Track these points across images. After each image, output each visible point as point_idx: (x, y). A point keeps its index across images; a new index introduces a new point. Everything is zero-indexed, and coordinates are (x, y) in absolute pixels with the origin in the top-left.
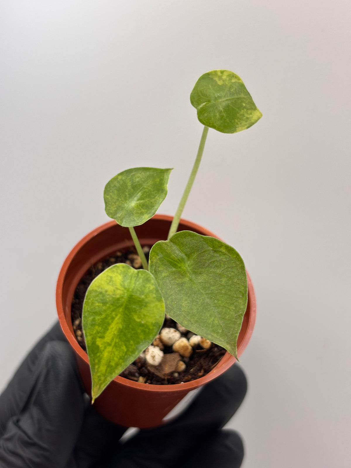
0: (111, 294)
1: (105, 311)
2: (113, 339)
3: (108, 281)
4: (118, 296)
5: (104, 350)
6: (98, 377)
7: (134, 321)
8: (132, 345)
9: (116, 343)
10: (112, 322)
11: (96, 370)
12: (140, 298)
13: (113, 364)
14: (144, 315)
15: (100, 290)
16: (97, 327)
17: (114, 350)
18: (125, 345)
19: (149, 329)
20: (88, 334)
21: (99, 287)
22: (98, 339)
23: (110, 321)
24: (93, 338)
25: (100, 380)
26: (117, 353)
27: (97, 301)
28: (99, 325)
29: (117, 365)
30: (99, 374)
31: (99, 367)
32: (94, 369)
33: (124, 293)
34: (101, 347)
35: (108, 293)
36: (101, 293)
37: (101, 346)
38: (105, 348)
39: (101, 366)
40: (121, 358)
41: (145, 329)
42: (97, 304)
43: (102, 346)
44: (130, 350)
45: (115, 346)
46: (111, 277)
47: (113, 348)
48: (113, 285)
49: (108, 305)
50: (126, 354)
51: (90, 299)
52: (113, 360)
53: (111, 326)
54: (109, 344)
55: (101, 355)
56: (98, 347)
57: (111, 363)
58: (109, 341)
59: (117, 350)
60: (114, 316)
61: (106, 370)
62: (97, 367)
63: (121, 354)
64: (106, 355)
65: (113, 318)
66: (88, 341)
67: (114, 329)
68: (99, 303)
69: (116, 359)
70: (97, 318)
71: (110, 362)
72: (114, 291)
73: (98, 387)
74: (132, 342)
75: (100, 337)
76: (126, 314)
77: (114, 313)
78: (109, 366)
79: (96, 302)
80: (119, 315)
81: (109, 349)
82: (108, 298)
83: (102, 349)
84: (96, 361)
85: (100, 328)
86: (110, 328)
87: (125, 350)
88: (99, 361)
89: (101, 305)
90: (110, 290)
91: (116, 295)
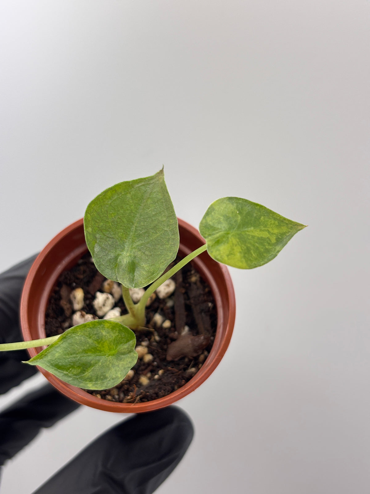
0: (239, 247)
1: (254, 246)
2: (263, 231)
3: (232, 256)
4: (238, 240)
5: (275, 234)
7: (241, 219)
9: (264, 227)
10: (255, 236)
12: (225, 222)
14: (232, 213)
15: (243, 260)
17: (269, 226)
21: (242, 262)
23: (256, 238)
26: (269, 223)
28: (264, 246)
35: (241, 250)
36: (244, 257)
37: (274, 238)
38: (273, 234)
40: (269, 218)
41: (241, 209)
42: (254, 255)
45: (266, 226)
46: (228, 256)
47: (268, 228)
48: (233, 249)
50: (265, 216)
53: (258, 235)
54: (269, 232)
55: (279, 234)
56: (277, 239)
59: (267, 224)
60: (251, 237)
61: (284, 226)
62: (287, 234)
63: (267, 219)
64: (276, 231)
67: (257, 233)
68: (252, 254)
69: (272, 222)
70: (262, 249)
71: (277, 226)
72: (236, 245)
76: (242, 227)
78: (280, 225)
80: (247, 233)
81: (271, 230)
82: (244, 248)
85: (265, 244)
86: (260, 236)
88: (283, 234)
89: (252, 251)
90: (237, 249)
91: (238, 242)
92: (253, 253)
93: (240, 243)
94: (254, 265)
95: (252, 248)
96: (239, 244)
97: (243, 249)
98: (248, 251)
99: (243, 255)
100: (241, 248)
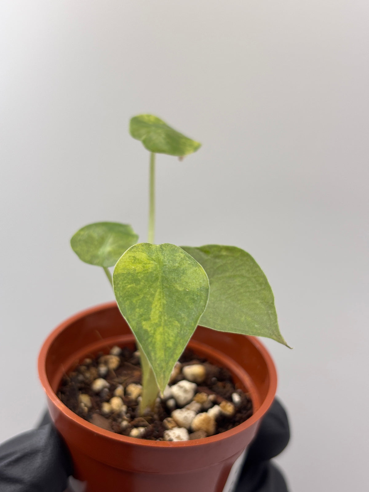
0: (140, 270)
1: (141, 290)
2: (160, 317)
3: (133, 261)
4: (150, 270)
5: (154, 333)
6: (159, 365)
7: (177, 291)
8: (184, 318)
9: (165, 321)
10: (153, 300)
11: (154, 358)
12: (174, 266)
13: (170, 345)
14: (187, 283)
16: (137, 310)
17: (166, 329)
18: (177, 320)
19: (197, 296)
20: (130, 320)
21: (124, 269)
22: (144, 323)
23: (151, 299)
24: (137, 324)
25: (162, 368)
26: (170, 332)
28: (140, 307)
29: (175, 344)
30: (158, 362)
31: (155, 354)
32: (151, 357)
34: (151, 331)
35: (137, 271)
36: (129, 274)
37: (149, 329)
38: (155, 330)
39: (158, 352)
40: (177, 336)
42: (129, 286)
43: (151, 329)
44: (185, 323)
45: (166, 325)
46: (134, 257)
47: (164, 327)
48: (140, 263)
49: (142, 283)
50: (181, 330)
51: (118, 284)
52: (169, 340)
53: (154, 305)
54: (158, 325)
55: (154, 340)
56: (146, 331)
57: (168, 345)
58: (157, 321)
59: (169, 328)
60: (153, 292)
61: (165, 355)
62: (152, 354)
63: (176, 331)
64: (158, 337)
65: (153, 295)
66: (133, 328)
67: (158, 306)
68: (130, 284)
69: (171, 338)
70: (134, 300)
71: (166, 344)
72: (144, 267)
73: (162, 376)
74: (183, 315)
75: (145, 320)
76: (166, 287)
77: (151, 289)
78: (166, 349)
79: (127, 284)
80: (159, 290)
81: (161, 329)
82: (140, 276)
83: (152, 332)
84: (150, 348)
85: (142, 310)
86: (153, 307)
87: (179, 325)
88: (154, 347)
89: (134, 285)
90: (139, 267)
91: (147, 270)
92: (132, 285)
93: (146, 272)
94: (116, 282)
95: (138, 287)
96: (144, 271)
97: (139, 274)
98: (136, 280)
99: (131, 272)
100: (140, 272)
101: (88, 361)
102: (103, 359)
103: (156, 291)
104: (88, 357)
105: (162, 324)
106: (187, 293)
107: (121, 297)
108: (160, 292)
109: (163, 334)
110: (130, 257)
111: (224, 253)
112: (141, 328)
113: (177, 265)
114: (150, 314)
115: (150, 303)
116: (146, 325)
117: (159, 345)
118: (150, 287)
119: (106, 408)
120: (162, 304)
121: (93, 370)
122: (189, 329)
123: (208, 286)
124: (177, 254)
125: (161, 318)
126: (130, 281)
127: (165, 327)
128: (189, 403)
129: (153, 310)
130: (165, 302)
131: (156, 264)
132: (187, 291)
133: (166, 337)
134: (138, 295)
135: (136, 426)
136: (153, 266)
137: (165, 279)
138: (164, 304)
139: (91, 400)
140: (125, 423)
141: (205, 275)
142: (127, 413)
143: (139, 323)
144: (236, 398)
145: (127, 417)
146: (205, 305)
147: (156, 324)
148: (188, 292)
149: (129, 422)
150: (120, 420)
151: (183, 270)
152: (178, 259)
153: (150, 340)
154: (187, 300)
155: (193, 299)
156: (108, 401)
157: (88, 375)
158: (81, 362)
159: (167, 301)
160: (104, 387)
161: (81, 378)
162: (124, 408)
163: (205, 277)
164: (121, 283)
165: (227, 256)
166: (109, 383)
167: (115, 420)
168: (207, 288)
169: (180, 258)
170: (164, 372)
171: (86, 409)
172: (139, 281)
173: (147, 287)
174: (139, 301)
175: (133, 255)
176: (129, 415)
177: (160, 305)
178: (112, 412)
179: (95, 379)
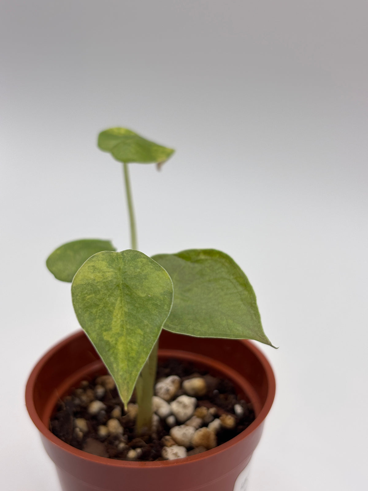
0: (99, 280)
1: (100, 300)
2: (122, 326)
3: (92, 271)
4: (110, 279)
5: (116, 344)
6: (121, 376)
7: (140, 297)
8: (147, 325)
9: (127, 329)
10: (114, 308)
11: (116, 370)
12: (136, 272)
13: (133, 354)
14: (149, 288)
15: (85, 282)
16: (98, 321)
17: (129, 338)
18: (140, 328)
19: (161, 300)
20: (90, 332)
21: (83, 280)
22: (105, 333)
23: (111, 308)
24: (98, 334)
25: (125, 379)
26: (133, 340)
27: (86, 293)
28: (100, 317)
29: (139, 353)
30: (121, 373)
31: (118, 365)
32: (113, 368)
33: (116, 273)
34: (112, 341)
35: (96, 281)
36: (89, 284)
37: (110, 340)
38: (117, 340)
39: (120, 363)
40: (140, 344)
41: (155, 302)
42: (88, 297)
43: (112, 339)
44: (148, 330)
45: (128, 334)
46: (93, 266)
47: (126, 336)
48: (99, 272)
49: (101, 293)
50: (144, 338)
51: (76, 296)
52: (132, 349)
53: (115, 314)
54: (120, 335)
55: (115, 351)
56: (107, 343)
57: (131, 355)
58: (118, 331)
59: (132, 337)
60: (113, 301)
61: (128, 366)
62: (115, 365)
63: (139, 339)
64: (120, 347)
65: (113, 304)
66: (93, 340)
67: (119, 315)
68: (89, 294)
69: (134, 347)
70: (94, 311)
71: (129, 353)
72: (103, 275)
73: (125, 387)
74: (146, 322)
75: (106, 330)
76: (127, 294)
77: (112, 298)
78: (129, 359)
79: (86, 295)
80: (119, 299)
81: (123, 339)
82: (99, 285)
83: (114, 342)
84: (112, 359)
85: (102, 321)
86: (114, 316)
87: (142, 333)
88: (116, 358)
89: (93, 295)
90: (98, 277)
91: (107, 278)
92: (91, 296)
93: (105, 281)
94: (75, 294)
95: (98, 297)
96: (103, 280)
98: (95, 290)
99: (91, 282)
100: (99, 282)
101: (85, 383)
102: (100, 379)
103: (116, 300)
104: (84, 379)
105: (124, 334)
106: (149, 299)
107: (81, 308)
108: (121, 301)
109: (124, 343)
110: (89, 267)
111: (202, 257)
112: (101, 340)
113: (138, 270)
114: (111, 324)
115: (110, 312)
116: (106, 337)
117: (121, 356)
118: (110, 296)
119: (103, 431)
120: (123, 312)
121: (90, 393)
122: (153, 336)
123: (172, 290)
124: (139, 260)
125: (123, 328)
126: (89, 292)
127: (128, 337)
128: (189, 418)
129: (115, 320)
130: (126, 310)
131: (116, 271)
132: (149, 297)
133: (128, 347)
134: (98, 305)
135: (134, 448)
136: (113, 273)
137: (126, 286)
138: (126, 313)
139: (88, 425)
140: (122, 445)
141: (169, 278)
142: (124, 434)
143: (100, 335)
144: (239, 409)
145: (125, 439)
146: (169, 309)
147: (118, 333)
148: (151, 297)
149: (127, 444)
150: (117, 442)
151: (145, 275)
152: (140, 264)
153: (111, 351)
154: (150, 306)
155: (157, 305)
156: (105, 424)
157: (84, 398)
158: (77, 385)
159: (128, 309)
160: (102, 409)
161: (77, 401)
162: (120, 430)
163: (169, 281)
164: (79, 295)
165: (206, 260)
166: (105, 404)
167: (111, 443)
168: (171, 291)
169: (141, 264)
170: (128, 382)
171: (81, 434)
172: (99, 291)
173: (107, 296)
174: (99, 312)
175: (93, 265)
176: (126, 436)
177: (122, 314)
178: (109, 435)
179: (91, 401)
